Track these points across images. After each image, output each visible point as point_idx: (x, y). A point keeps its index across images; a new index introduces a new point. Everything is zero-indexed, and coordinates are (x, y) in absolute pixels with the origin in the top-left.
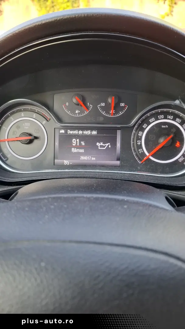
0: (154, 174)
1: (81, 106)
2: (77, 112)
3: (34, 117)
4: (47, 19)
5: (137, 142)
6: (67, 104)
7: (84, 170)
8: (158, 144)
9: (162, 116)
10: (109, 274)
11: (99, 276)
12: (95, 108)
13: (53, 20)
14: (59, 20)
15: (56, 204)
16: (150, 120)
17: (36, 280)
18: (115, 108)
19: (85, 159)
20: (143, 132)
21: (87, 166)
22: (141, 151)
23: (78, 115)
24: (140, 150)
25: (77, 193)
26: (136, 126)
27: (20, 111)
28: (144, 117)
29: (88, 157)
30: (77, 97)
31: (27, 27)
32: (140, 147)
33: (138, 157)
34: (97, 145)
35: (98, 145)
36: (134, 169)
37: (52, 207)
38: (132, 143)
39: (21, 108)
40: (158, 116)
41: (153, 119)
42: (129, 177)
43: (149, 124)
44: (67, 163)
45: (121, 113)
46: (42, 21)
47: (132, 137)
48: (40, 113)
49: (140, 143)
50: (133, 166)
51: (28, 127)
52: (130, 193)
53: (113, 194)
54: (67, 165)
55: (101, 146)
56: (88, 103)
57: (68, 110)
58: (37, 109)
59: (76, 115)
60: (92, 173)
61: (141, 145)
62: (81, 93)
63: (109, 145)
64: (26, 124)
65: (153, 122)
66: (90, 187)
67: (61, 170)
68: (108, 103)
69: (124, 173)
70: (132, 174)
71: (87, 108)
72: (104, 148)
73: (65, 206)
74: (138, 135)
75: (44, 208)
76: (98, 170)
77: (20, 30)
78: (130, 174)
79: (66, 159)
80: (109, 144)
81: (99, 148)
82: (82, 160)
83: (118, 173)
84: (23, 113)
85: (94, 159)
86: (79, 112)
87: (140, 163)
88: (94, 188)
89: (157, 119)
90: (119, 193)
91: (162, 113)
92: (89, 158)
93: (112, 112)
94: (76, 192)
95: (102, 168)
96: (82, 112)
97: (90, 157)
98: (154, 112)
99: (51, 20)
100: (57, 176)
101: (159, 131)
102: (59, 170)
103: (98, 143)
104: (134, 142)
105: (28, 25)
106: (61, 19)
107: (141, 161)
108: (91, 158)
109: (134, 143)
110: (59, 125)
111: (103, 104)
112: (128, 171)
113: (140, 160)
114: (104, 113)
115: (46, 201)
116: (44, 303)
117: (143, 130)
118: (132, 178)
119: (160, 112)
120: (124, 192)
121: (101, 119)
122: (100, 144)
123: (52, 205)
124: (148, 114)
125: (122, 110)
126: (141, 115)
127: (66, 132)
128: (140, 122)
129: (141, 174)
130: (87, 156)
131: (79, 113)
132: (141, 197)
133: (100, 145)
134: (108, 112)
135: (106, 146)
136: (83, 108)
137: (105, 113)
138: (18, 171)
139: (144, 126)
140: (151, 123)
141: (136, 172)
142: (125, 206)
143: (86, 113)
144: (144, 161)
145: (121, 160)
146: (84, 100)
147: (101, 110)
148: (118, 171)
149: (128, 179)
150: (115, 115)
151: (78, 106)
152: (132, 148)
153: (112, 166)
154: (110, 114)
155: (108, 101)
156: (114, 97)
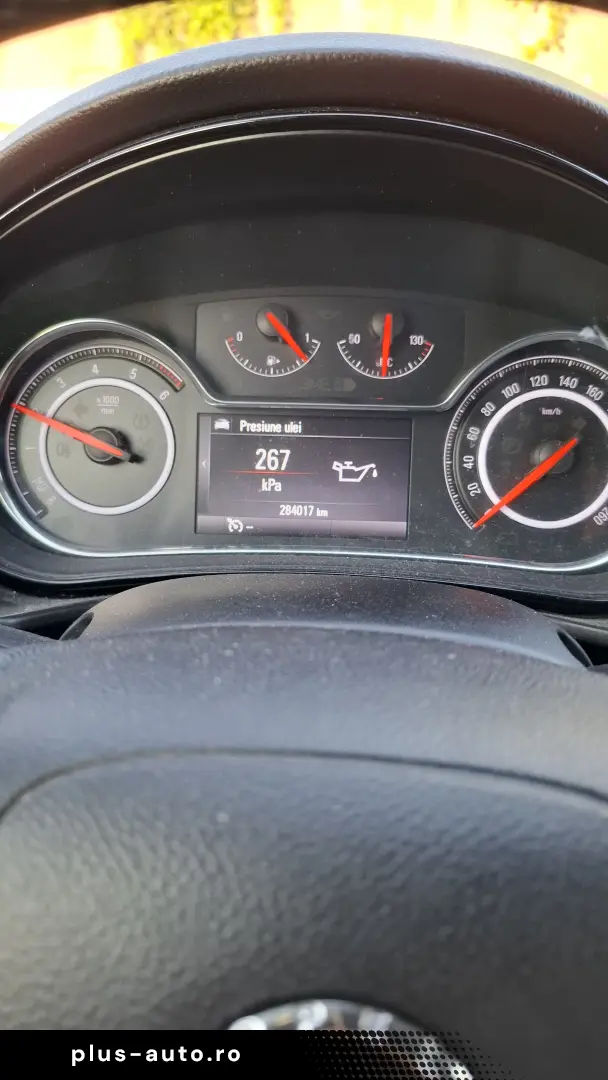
0: (516, 563)
1: (285, 342)
2: (270, 361)
3: (132, 378)
4: (192, 67)
5: (462, 462)
6: (240, 336)
7: (292, 548)
8: (530, 466)
9: (544, 379)
10: (423, 848)
11: (392, 855)
12: (329, 350)
13: (213, 69)
14: (233, 70)
15: (236, 645)
16: (503, 392)
17: (202, 863)
18: (392, 353)
19: (293, 512)
20: (482, 427)
21: (302, 536)
22: (476, 489)
23: (275, 373)
24: (472, 488)
25: (284, 617)
26: (460, 410)
27: (86, 357)
28: (484, 382)
29: (305, 507)
30: (271, 315)
31: (127, 92)
32: (472, 475)
33: (464, 509)
34: (334, 468)
35: (336, 469)
36: (454, 548)
37: (228, 653)
38: (446, 463)
39: (92, 347)
40: (531, 379)
41: (514, 388)
42: (437, 571)
43: (501, 402)
44: (236, 527)
45: (412, 368)
46: (176, 71)
47: (447, 445)
48: (150, 363)
49: (471, 464)
50: (449, 538)
51: (113, 407)
52: (450, 617)
53: (398, 622)
54: (236, 533)
55: (347, 473)
56: (307, 335)
57: (244, 355)
58: (141, 352)
59: (269, 373)
60: (319, 560)
61: (475, 468)
62: (283, 301)
63: (371, 470)
64: (105, 398)
65: (516, 396)
66: (323, 600)
67: (218, 548)
68: (372, 334)
69: (421, 560)
70: (444, 562)
71: (305, 350)
72: (357, 477)
73: (268, 651)
74: (464, 438)
75: (205, 657)
76: (336, 549)
77: (103, 101)
78: (439, 561)
79: (234, 515)
80: (373, 466)
81: (341, 479)
82: (285, 517)
83: (400, 559)
84: (95, 366)
85: (324, 513)
86: (278, 361)
87: (471, 526)
88: (336, 603)
89: (527, 387)
90: (417, 619)
91: (542, 368)
92: (309, 510)
93: (385, 362)
94: (280, 613)
95: (351, 542)
96: (286, 363)
97: (312, 507)
98: (517, 364)
99: (205, 70)
100: (205, 567)
101: (532, 426)
102: (212, 548)
103: (336, 463)
104: (451, 459)
105: (132, 85)
106: (239, 67)
107: (474, 522)
108: (315, 511)
109: (451, 465)
110: (212, 402)
111: (355, 339)
112: (432, 554)
113: (474, 519)
114: (356, 367)
115: (203, 636)
116: (228, 932)
117: (482, 422)
118: (447, 574)
119: (537, 365)
120: (431, 618)
121: (350, 385)
122: (345, 468)
123: (225, 648)
124: (500, 372)
125: (414, 359)
126: (477, 373)
127: (235, 426)
128: (471, 395)
129: (475, 564)
130: (303, 505)
131: (276, 367)
132: (484, 632)
133: (344, 471)
134: (369, 364)
135: (362, 471)
136: (292, 348)
137: (359, 367)
138: (80, 550)
139: (484, 411)
140: (506, 401)
141: (459, 557)
142: (452, 656)
143: (300, 365)
144: (486, 522)
145: (412, 517)
146: (294, 325)
147: (347, 355)
148: (402, 552)
149: (436, 578)
150: (392, 375)
151: (274, 345)
152: (448, 481)
153: (382, 538)
154: (377, 369)
155: (372, 327)
156: (390, 316)
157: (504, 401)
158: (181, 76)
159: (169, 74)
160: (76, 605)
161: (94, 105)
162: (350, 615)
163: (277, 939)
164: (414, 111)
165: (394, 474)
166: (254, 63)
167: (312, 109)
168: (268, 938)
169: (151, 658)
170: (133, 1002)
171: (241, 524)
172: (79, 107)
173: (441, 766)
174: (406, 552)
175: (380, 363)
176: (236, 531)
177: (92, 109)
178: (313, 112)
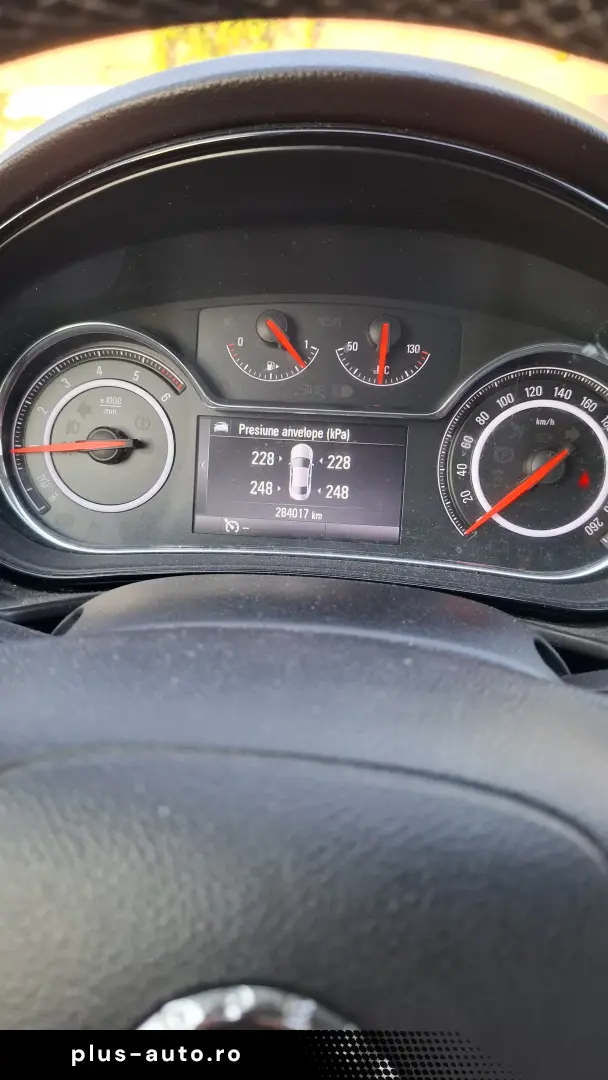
1: (283, 348)
2: (270, 367)
3: (135, 380)
4: (188, 83)
5: (455, 469)
6: (240, 342)
7: (284, 550)
8: (522, 475)
9: (539, 390)
10: (352, 845)
12: (328, 357)
15: (200, 646)
16: (498, 401)
17: (142, 853)
18: (389, 360)
19: (289, 515)
20: (476, 437)
21: (295, 538)
22: (469, 497)
23: (274, 378)
24: (465, 495)
26: (455, 419)
27: (92, 358)
28: (479, 391)
29: (301, 510)
30: (270, 320)
32: (466, 483)
33: (456, 516)
36: (445, 554)
37: (191, 654)
38: (439, 470)
39: (98, 349)
40: (526, 389)
41: (509, 398)
42: (427, 577)
43: (495, 411)
44: (232, 527)
45: (408, 376)
46: (173, 86)
47: (441, 452)
48: (152, 365)
49: (464, 472)
50: (443, 547)
51: (116, 408)
52: (425, 623)
54: (232, 534)
56: (306, 341)
57: (244, 360)
58: (144, 354)
59: (268, 378)
61: (468, 476)
62: (284, 308)
64: (108, 399)
65: (510, 406)
66: (305, 603)
67: (213, 548)
68: (370, 342)
69: (412, 565)
70: (434, 567)
71: (303, 356)
73: (230, 653)
74: (458, 446)
75: (168, 658)
76: (329, 552)
77: (104, 113)
78: (429, 567)
79: (230, 515)
83: (391, 563)
84: (99, 367)
85: (319, 516)
86: (277, 367)
87: (463, 533)
88: (316, 606)
89: (522, 398)
90: (394, 625)
91: (537, 379)
92: (304, 512)
93: (382, 370)
94: (260, 614)
95: (343, 545)
96: (285, 369)
97: (307, 510)
98: (511, 374)
99: (200, 86)
100: (200, 567)
101: (527, 435)
102: (207, 547)
104: (445, 467)
105: (131, 99)
106: (233, 84)
107: (467, 529)
108: (310, 514)
109: (445, 471)
110: (211, 406)
111: (352, 346)
112: (423, 559)
113: (465, 526)
114: (354, 374)
115: (172, 636)
116: (163, 921)
117: (476, 431)
118: (435, 580)
119: (532, 376)
120: (407, 623)
121: (346, 392)
123: (189, 648)
124: (495, 382)
125: (411, 367)
126: (473, 381)
128: (466, 404)
129: (464, 570)
130: (299, 508)
131: (274, 372)
132: (457, 638)
134: (366, 372)
136: (290, 356)
137: (357, 374)
138: (79, 546)
139: (478, 420)
140: (500, 411)
141: (448, 562)
142: (408, 661)
143: (299, 371)
144: (478, 529)
145: (404, 523)
146: (293, 331)
147: (345, 363)
148: (393, 557)
149: (424, 583)
150: (389, 382)
151: (274, 350)
152: (441, 487)
153: (374, 542)
154: (373, 376)
155: (370, 337)
156: (387, 325)
157: (498, 411)
158: (177, 91)
159: (165, 89)
160: (70, 600)
161: (94, 118)
162: (328, 619)
163: (209, 927)
164: (403, 128)
165: (387, 480)
166: (247, 79)
167: (303, 125)
168: (201, 926)
169: (116, 657)
170: (73, 983)
171: (237, 524)
172: (79, 120)
173: (377, 767)
174: (397, 557)
175: (377, 371)
176: (232, 531)
177: (92, 122)
178: (304, 128)
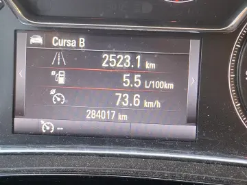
29: (108, 112)
38: (230, 76)
44: (48, 128)
54: (48, 134)
82: (91, 120)
85: (125, 117)
92: (111, 114)
97: (115, 112)
108: (116, 116)
127: (48, 42)
130: (106, 110)
145: (201, 122)
171: (52, 125)
